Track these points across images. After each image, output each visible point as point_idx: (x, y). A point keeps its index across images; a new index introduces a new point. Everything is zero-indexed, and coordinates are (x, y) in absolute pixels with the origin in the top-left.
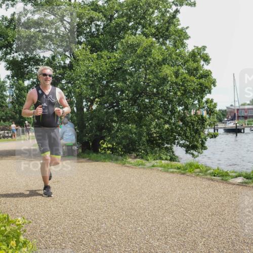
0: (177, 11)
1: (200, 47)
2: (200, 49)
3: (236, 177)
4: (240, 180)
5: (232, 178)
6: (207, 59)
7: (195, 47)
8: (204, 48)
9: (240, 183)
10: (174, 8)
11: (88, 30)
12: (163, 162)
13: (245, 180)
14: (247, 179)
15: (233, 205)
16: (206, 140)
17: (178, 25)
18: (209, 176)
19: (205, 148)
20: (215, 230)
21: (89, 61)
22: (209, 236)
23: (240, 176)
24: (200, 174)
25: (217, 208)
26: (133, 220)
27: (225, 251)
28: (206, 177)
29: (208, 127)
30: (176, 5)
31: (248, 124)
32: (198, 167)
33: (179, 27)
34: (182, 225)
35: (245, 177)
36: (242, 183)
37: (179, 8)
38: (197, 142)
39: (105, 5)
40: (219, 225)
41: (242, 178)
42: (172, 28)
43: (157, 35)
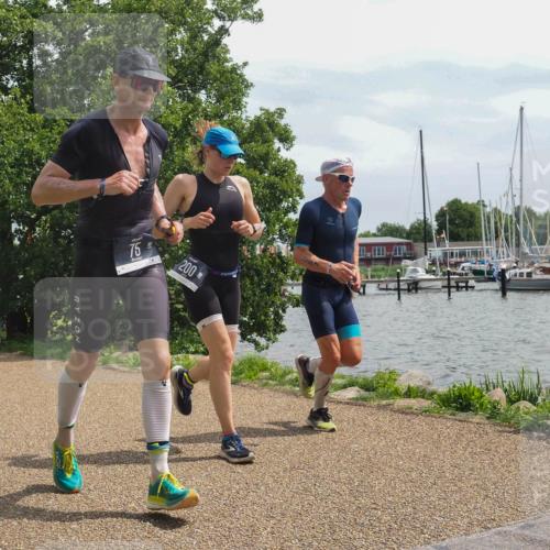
0: (223, 31)
1: (272, 110)
2: (273, 114)
3: (345, 387)
4: (352, 393)
5: (336, 390)
6: (286, 138)
7: (261, 109)
8: (281, 112)
9: (353, 399)
10: (217, 23)
11: (25, 62)
12: (191, 357)
13: (363, 392)
14: (367, 390)
15: (336, 447)
16: (284, 311)
17: (227, 60)
18: (288, 387)
19: (282, 329)
20: (296, 501)
21: (25, 129)
22: (283, 514)
23: (351, 384)
24: (271, 382)
25: (302, 454)
26: (120, 488)
27: (315, 544)
28: (282, 388)
29: (290, 281)
30: (221, 18)
31: (372, 277)
32: (265, 369)
33: (229, 65)
34: (226, 493)
35: (362, 388)
36: (357, 399)
37: (228, 24)
38: (266, 315)
39: (65, 8)
40: (305, 490)
41: (357, 388)
42: (212, 67)
43: (181, 81)
